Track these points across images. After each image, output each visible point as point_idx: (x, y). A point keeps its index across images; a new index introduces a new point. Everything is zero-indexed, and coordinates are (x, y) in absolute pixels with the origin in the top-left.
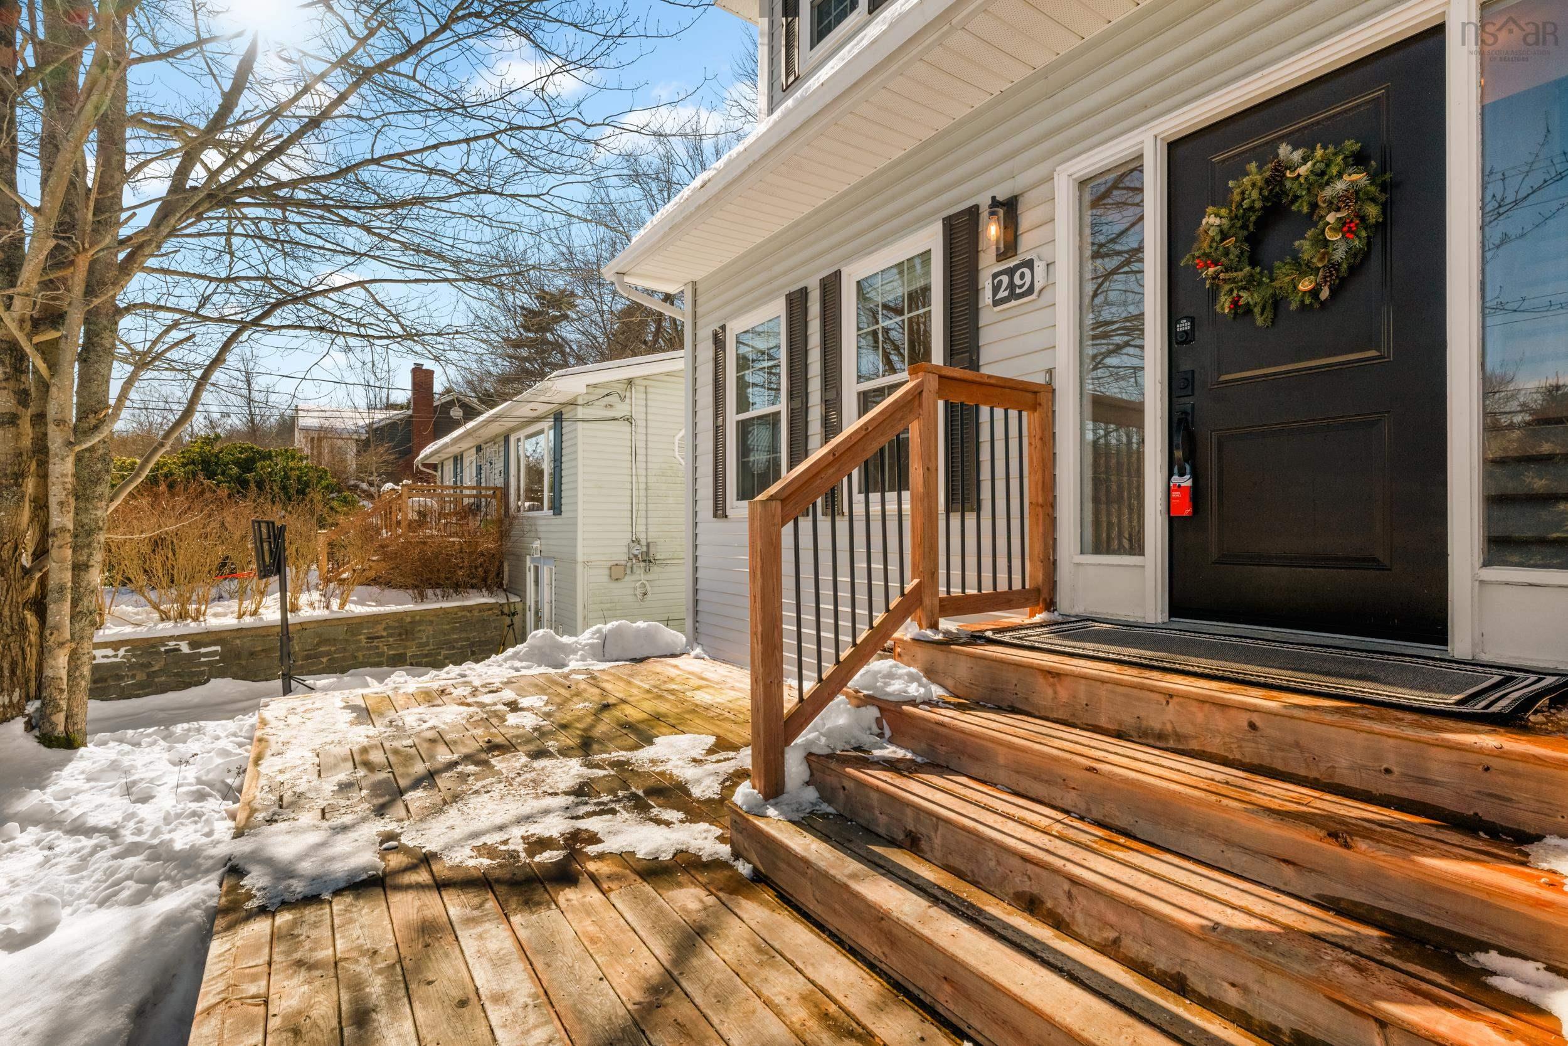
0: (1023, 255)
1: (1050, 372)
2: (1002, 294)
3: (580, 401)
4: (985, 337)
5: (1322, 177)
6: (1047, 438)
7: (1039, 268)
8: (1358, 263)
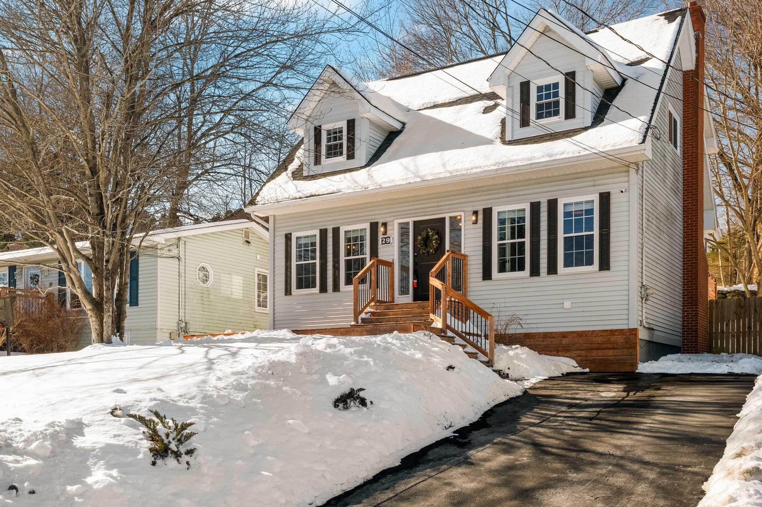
0: (388, 235)
1: (393, 260)
2: (384, 242)
3: (159, 247)
4: (379, 251)
5: (433, 235)
6: (393, 273)
7: (391, 238)
8: (437, 248)
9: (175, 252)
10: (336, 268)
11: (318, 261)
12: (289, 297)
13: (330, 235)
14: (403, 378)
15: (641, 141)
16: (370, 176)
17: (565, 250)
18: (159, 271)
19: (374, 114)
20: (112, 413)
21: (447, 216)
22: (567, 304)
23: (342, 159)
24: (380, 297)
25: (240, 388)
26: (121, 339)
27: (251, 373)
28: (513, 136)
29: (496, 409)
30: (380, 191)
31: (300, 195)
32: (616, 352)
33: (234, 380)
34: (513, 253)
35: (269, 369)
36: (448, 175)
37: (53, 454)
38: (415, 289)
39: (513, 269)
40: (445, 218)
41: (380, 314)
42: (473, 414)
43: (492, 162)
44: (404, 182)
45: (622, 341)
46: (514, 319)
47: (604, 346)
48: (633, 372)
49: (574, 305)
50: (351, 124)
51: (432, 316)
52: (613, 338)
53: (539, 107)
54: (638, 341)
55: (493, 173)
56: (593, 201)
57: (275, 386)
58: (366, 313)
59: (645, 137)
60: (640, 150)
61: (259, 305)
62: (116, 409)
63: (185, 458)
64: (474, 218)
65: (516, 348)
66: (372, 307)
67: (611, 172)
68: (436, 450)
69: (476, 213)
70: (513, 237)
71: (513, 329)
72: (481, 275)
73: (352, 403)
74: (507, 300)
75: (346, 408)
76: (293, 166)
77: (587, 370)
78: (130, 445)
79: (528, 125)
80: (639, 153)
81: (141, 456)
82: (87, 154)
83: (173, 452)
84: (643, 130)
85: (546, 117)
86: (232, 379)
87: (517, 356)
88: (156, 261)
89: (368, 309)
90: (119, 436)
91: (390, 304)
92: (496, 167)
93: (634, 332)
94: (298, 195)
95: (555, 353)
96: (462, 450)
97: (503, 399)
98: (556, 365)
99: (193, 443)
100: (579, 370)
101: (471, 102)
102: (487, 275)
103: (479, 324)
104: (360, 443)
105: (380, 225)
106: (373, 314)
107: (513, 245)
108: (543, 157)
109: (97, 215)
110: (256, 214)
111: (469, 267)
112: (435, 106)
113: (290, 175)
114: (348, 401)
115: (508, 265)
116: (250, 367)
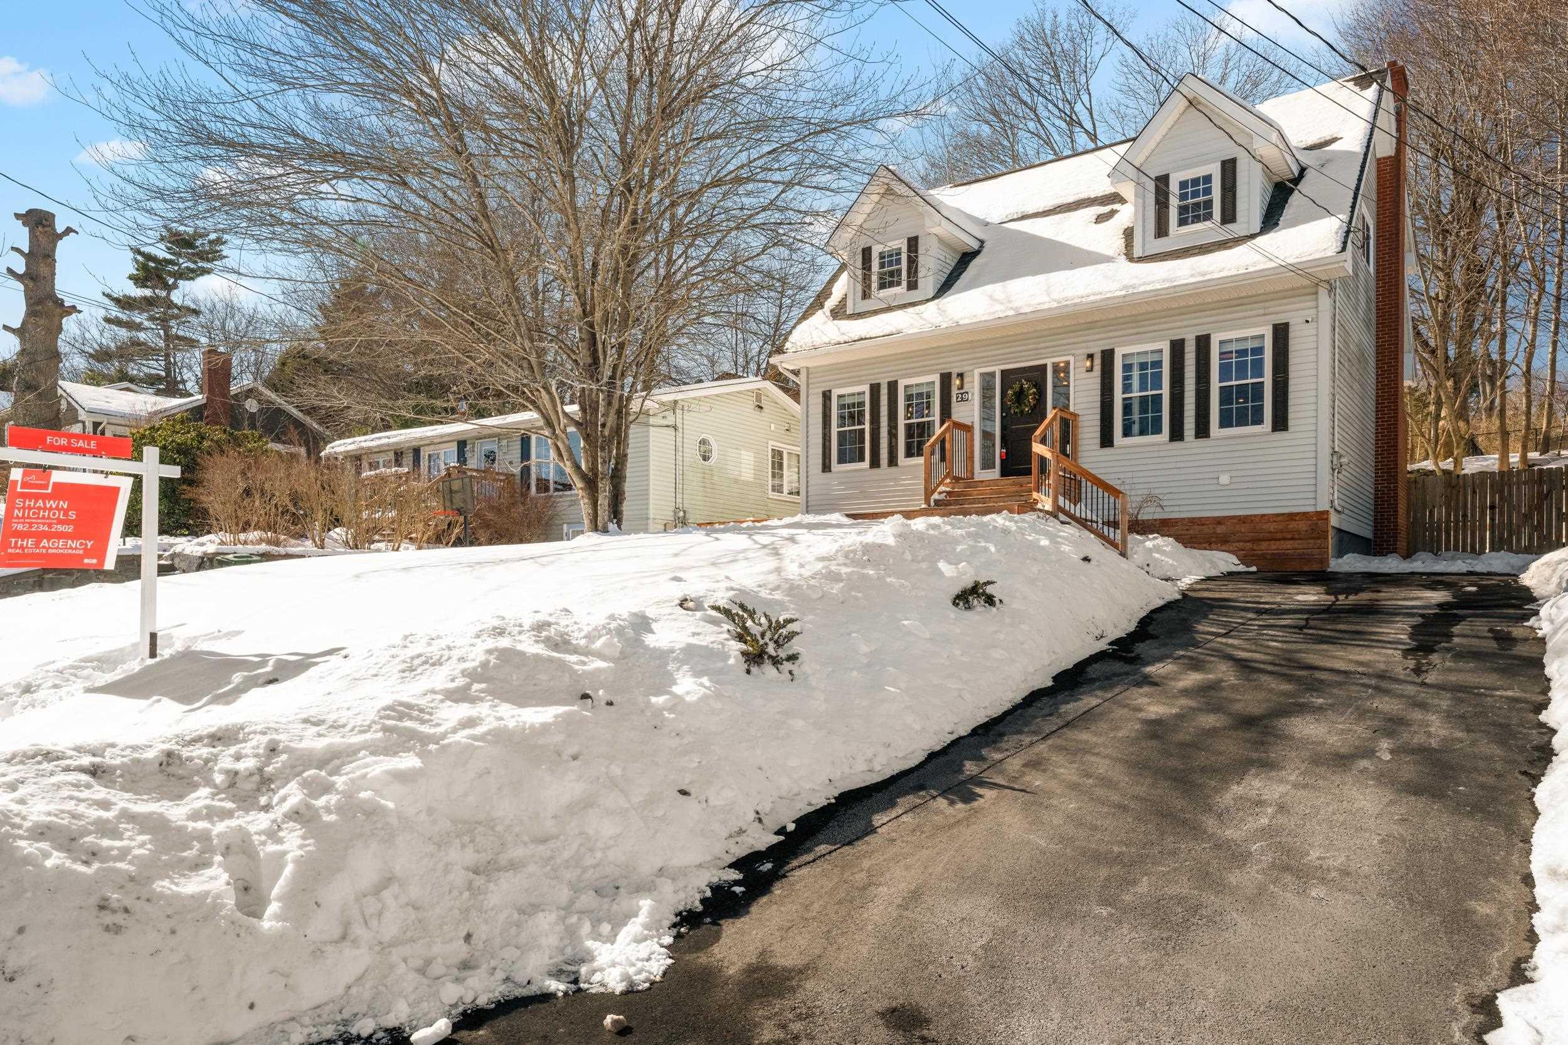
0: (965, 390)
1: (973, 422)
2: (959, 400)
3: (651, 414)
4: (953, 411)
5: (1029, 388)
7: (970, 394)
9: (670, 420)
10: (893, 435)
11: (867, 427)
12: (828, 475)
13: (884, 392)
14: (1035, 569)
15: (1340, 249)
16: (943, 312)
17: (1222, 403)
18: (651, 444)
19: (943, 229)
20: (681, 605)
21: (1049, 362)
22: (1224, 479)
23: (900, 290)
24: (956, 473)
25: (834, 577)
26: (619, 527)
27: (841, 560)
28: (1144, 251)
29: (1154, 616)
30: (957, 330)
31: (846, 338)
32: (1296, 544)
33: (823, 568)
34: (1143, 410)
35: (864, 554)
36: (1055, 305)
37: (623, 656)
38: (1002, 461)
39: (1142, 432)
40: (1046, 365)
41: (959, 494)
42: (1126, 622)
43: (1117, 285)
44: (991, 317)
45: (1305, 529)
46: (1150, 499)
47: (1279, 536)
48: (1324, 572)
49: (1235, 480)
50: (913, 243)
51: (1035, 495)
52: (1292, 525)
53: (1183, 210)
54: (1330, 528)
55: (1121, 300)
56: (1263, 336)
57: (875, 576)
58: (940, 493)
59: (1345, 243)
60: (1338, 262)
61: (773, 490)
62: (686, 600)
63: (787, 666)
64: (1088, 364)
65: (1155, 538)
66: (947, 485)
67: (1291, 294)
68: (1096, 666)
69: (1091, 356)
70: (1143, 387)
71: (1148, 514)
72: (1098, 441)
73: (976, 602)
74: (1135, 474)
75: (969, 607)
76: (830, 303)
77: (1254, 569)
78: (715, 646)
79: (1166, 234)
80: (1336, 265)
81: (732, 661)
82: (577, 286)
83: (770, 657)
84: (1342, 234)
85: (1193, 222)
86: (819, 566)
87: (1157, 549)
88: (648, 431)
89: (942, 488)
90: (698, 634)
91: (969, 481)
92: (1123, 293)
93: (1323, 516)
94: (842, 339)
95: (1206, 545)
96: (1133, 667)
97: (1160, 603)
98: (1212, 562)
99: (794, 646)
100: (1242, 568)
101: (1075, 209)
102: (1106, 440)
103: (1095, 507)
104: (997, 654)
105: (954, 376)
106: (949, 493)
107: (1143, 400)
108: (1192, 276)
109: (590, 365)
110: (784, 365)
111: (1080, 430)
112: (1024, 217)
113: (828, 314)
114: (971, 598)
115: (1136, 428)
116: (837, 551)
